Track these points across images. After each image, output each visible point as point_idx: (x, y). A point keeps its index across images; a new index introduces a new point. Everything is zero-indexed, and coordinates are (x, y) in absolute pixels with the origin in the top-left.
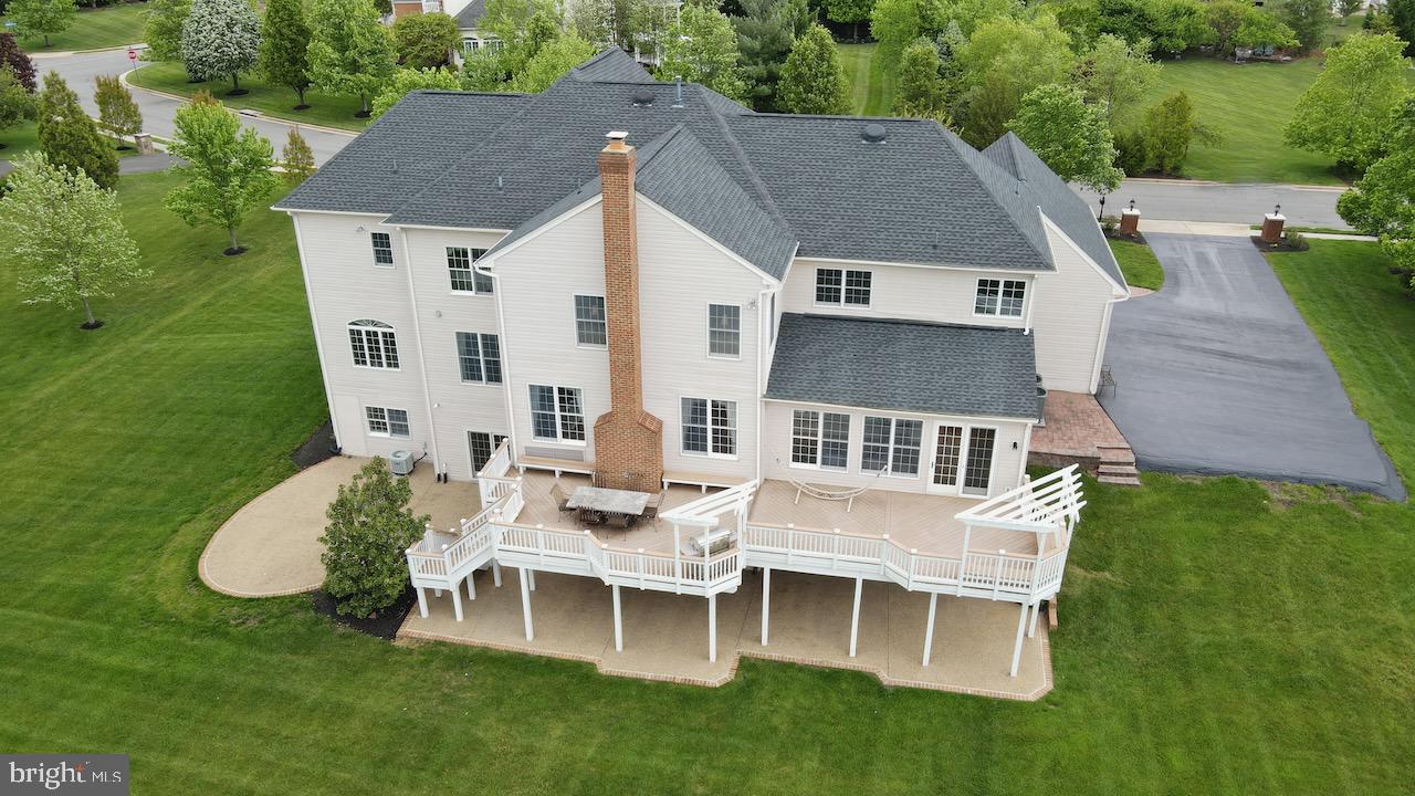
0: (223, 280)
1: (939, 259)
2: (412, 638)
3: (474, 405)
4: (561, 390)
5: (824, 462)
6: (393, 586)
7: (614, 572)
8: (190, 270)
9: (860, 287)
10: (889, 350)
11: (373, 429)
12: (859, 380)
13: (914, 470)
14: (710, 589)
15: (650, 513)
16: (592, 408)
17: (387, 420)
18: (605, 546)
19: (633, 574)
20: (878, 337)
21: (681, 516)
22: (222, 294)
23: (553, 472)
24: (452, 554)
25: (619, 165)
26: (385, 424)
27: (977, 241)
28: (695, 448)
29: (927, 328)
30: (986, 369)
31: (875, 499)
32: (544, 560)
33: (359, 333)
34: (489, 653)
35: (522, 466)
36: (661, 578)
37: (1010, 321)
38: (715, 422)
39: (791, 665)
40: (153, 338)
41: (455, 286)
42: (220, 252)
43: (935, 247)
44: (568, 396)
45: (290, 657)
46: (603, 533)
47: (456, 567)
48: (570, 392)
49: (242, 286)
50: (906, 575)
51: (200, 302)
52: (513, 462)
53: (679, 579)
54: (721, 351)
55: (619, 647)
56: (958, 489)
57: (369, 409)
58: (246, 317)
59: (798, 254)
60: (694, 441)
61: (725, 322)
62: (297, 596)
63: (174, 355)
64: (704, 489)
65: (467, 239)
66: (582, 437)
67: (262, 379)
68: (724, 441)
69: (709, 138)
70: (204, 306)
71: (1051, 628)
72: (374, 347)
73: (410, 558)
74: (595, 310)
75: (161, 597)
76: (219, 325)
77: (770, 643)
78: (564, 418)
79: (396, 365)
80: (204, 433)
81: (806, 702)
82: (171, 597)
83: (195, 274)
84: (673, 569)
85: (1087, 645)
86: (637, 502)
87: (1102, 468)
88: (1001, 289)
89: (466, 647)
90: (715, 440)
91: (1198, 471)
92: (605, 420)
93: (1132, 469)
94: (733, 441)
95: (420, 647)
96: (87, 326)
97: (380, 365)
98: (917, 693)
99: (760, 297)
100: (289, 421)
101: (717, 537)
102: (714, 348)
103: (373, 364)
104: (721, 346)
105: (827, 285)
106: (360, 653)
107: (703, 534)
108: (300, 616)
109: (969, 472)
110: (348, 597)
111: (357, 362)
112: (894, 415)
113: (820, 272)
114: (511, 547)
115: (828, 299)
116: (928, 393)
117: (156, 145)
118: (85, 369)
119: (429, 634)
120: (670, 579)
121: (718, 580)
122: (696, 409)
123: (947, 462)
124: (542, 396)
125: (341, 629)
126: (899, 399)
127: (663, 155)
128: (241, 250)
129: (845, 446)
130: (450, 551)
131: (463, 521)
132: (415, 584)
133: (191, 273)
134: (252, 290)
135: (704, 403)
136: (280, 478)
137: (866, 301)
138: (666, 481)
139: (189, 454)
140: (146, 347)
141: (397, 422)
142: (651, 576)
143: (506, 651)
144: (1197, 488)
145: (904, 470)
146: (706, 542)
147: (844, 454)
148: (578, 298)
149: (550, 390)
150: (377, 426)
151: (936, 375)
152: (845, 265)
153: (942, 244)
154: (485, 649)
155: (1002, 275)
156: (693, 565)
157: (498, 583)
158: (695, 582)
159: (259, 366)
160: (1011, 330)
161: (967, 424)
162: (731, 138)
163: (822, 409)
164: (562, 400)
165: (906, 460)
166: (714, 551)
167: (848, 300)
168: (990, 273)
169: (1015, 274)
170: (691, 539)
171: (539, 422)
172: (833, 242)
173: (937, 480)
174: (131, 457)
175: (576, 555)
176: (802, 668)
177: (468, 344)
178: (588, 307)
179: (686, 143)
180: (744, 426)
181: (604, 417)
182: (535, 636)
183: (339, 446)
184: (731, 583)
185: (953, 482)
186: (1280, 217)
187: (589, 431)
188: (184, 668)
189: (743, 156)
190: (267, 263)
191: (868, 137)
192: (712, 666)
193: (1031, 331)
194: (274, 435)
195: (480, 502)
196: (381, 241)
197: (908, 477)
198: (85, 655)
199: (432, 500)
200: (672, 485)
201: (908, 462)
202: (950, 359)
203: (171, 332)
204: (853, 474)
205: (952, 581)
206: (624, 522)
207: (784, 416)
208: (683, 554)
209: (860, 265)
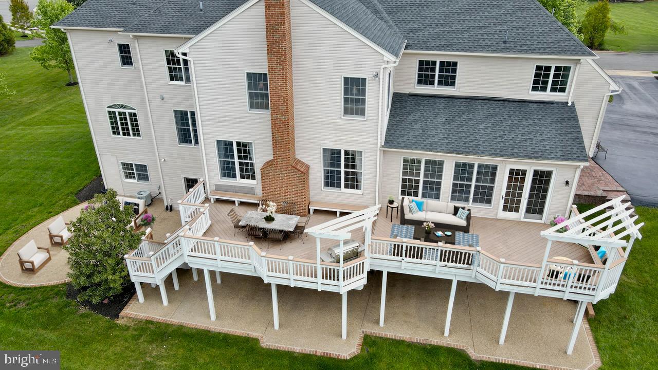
0: (60, 99)
2: (130, 318)
4: (238, 144)
5: (424, 195)
6: (114, 281)
7: (271, 274)
8: (45, 93)
9: (449, 73)
10: (471, 116)
11: (127, 177)
12: (451, 136)
13: (489, 202)
14: (343, 287)
15: (299, 230)
16: (260, 156)
17: (135, 171)
18: (264, 254)
19: (285, 276)
20: (462, 108)
21: (322, 232)
22: (60, 105)
23: (233, 202)
24: (157, 258)
26: (133, 174)
27: (535, 38)
28: (332, 185)
29: (496, 102)
30: (543, 129)
32: (220, 264)
33: (114, 113)
34: (183, 330)
35: (212, 198)
36: (306, 278)
37: (558, 97)
38: (346, 166)
39: (401, 342)
40: (13, 128)
41: (172, 78)
42: (64, 84)
43: (505, 42)
44: (244, 149)
45: (42, 332)
46: (265, 244)
47: (161, 267)
48: (245, 145)
49: (72, 101)
50: (495, 278)
51: (45, 110)
52: (207, 195)
53: (319, 279)
54: (352, 113)
55: (277, 326)
56: (520, 215)
57: (123, 164)
58: (69, 117)
59: (406, 48)
60: (331, 180)
61: (355, 91)
62: (57, 286)
63: (22, 137)
64: (338, 214)
66: (253, 177)
67: (68, 149)
68: (353, 180)
70: (47, 112)
71: (590, 317)
72: (124, 123)
73: (128, 261)
74: (261, 84)
76: (53, 121)
77: (386, 325)
78: (241, 164)
79: (139, 135)
80: (25, 180)
83: (47, 95)
84: (316, 272)
85: (620, 330)
86: (290, 222)
88: (552, 72)
89: (168, 325)
90: (346, 179)
92: (269, 164)
94: (359, 180)
95: (135, 325)
97: (129, 135)
99: (382, 71)
100: (78, 174)
101: (349, 248)
102: (347, 111)
103: (124, 134)
104: (352, 109)
105: (426, 72)
106: (92, 329)
107: (339, 245)
108: (55, 301)
109: (529, 203)
110: (85, 289)
111: (114, 133)
112: (476, 160)
113: (421, 62)
114: (197, 254)
115: (426, 83)
116: (502, 145)
119: (143, 315)
120: (313, 280)
121: (349, 281)
122: (333, 156)
123: (513, 195)
124: (225, 147)
125: (83, 310)
126: (481, 149)
128: (76, 84)
129: (439, 184)
130: (155, 256)
131: (168, 235)
132: (133, 279)
133: (44, 95)
134: (77, 103)
135: (339, 152)
137: (453, 84)
138: (312, 208)
139: (12, 193)
140: (8, 132)
141: (141, 172)
142: (298, 277)
143: (195, 329)
145: (482, 201)
146: (341, 251)
147: (439, 189)
148: (249, 75)
149: (231, 143)
150: (130, 176)
151: (506, 132)
152: (439, 56)
153: (510, 40)
154: (181, 327)
155: (554, 61)
156: (330, 269)
158: (332, 282)
159: (69, 142)
160: (557, 103)
161: (530, 167)
163: (424, 156)
164: (239, 151)
165: (483, 194)
166: (347, 258)
167: (440, 83)
168: (545, 61)
169: (564, 61)
170: (329, 249)
171: (224, 167)
172: (430, 40)
173: (505, 209)
175: (244, 260)
177: (182, 119)
178: (256, 80)
180: (367, 169)
181: (268, 163)
182: (217, 317)
183: (106, 188)
184: (360, 282)
185: (517, 210)
187: (258, 174)
192: (344, 343)
193: (573, 104)
194: (67, 182)
195: (180, 221)
196: (124, 50)
197: (484, 206)
199: (161, 222)
200: (316, 211)
201: (485, 196)
202: (515, 122)
203: (24, 125)
205: (532, 284)
206: (280, 236)
207: (395, 161)
208: (323, 261)
209: (448, 56)
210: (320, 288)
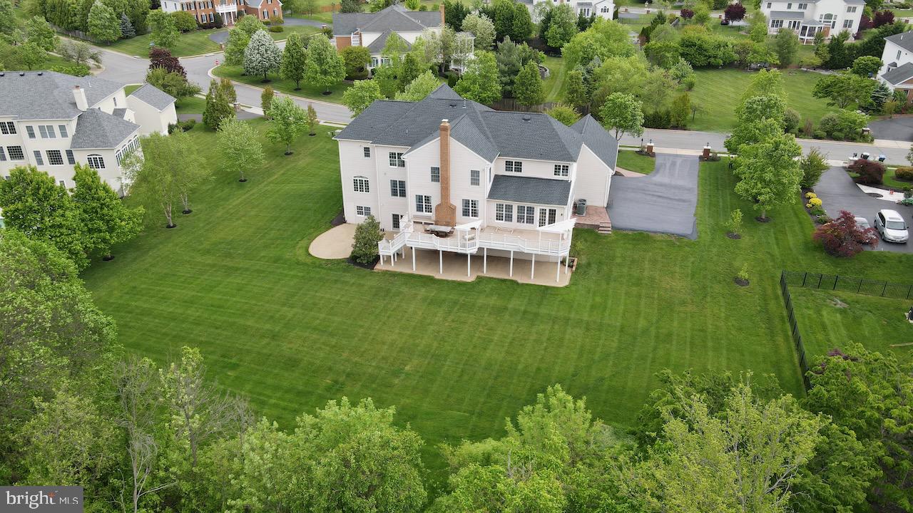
0: (287, 165)
1: (541, 158)
2: (379, 269)
3: (396, 204)
4: (426, 197)
5: (506, 220)
6: (373, 255)
7: (440, 247)
8: (273, 160)
9: (519, 167)
11: (358, 214)
13: (533, 223)
14: (468, 252)
15: (451, 232)
16: (434, 202)
17: (363, 211)
19: (446, 248)
20: (524, 182)
22: (288, 170)
23: (422, 222)
25: (445, 129)
28: (466, 215)
30: (555, 192)
31: (521, 232)
32: (419, 245)
33: (357, 180)
35: (411, 222)
37: (564, 178)
38: (472, 207)
39: (492, 278)
40: (268, 185)
41: (391, 165)
42: (283, 154)
43: (541, 154)
44: (428, 199)
45: (343, 273)
47: (392, 249)
48: (428, 197)
51: (281, 173)
53: (459, 248)
54: (474, 184)
55: (441, 271)
57: (357, 207)
59: (499, 156)
60: (466, 213)
61: (475, 176)
63: (278, 191)
65: (396, 150)
66: (431, 212)
67: (313, 199)
68: (475, 213)
69: (474, 120)
70: (283, 174)
71: (573, 271)
72: (361, 185)
73: (379, 246)
74: (437, 172)
75: (300, 259)
76: (291, 181)
77: (486, 272)
78: (426, 206)
79: (368, 191)
80: (298, 216)
81: (494, 285)
82: (302, 258)
83: (275, 162)
84: (458, 245)
85: (582, 275)
86: (448, 229)
87: (600, 229)
88: (561, 168)
90: (472, 213)
91: (631, 230)
93: (610, 229)
94: (478, 213)
95: (381, 272)
96: (241, 181)
97: (363, 191)
98: (527, 284)
99: (487, 169)
100: (327, 212)
101: (470, 236)
102: (472, 184)
103: (360, 191)
105: (509, 166)
106: (363, 274)
111: (355, 191)
112: (526, 205)
113: (506, 162)
115: (509, 170)
116: (536, 198)
117: (242, 108)
118: (247, 195)
119: (384, 268)
121: (471, 249)
122: (466, 203)
123: (542, 219)
124: (419, 198)
125: (357, 267)
126: (528, 199)
127: (459, 124)
128: (291, 154)
129: (512, 215)
130: (390, 244)
131: (395, 235)
132: (380, 254)
135: (469, 201)
136: (328, 229)
137: (521, 171)
139: (295, 221)
140: (266, 188)
141: (367, 211)
142: (451, 248)
143: (407, 273)
144: (630, 235)
145: (530, 223)
147: (511, 218)
148: (431, 168)
150: (360, 213)
151: (540, 193)
152: (514, 160)
153: (544, 153)
154: (401, 272)
155: (562, 163)
156: (463, 245)
157: (403, 257)
158: (464, 249)
160: (564, 181)
161: (548, 208)
162: (481, 119)
163: (505, 203)
164: (426, 200)
166: (470, 240)
167: (516, 171)
168: (558, 163)
169: (565, 163)
171: (418, 207)
172: (510, 152)
173: (539, 226)
174: (275, 223)
176: (495, 279)
177: (395, 184)
178: (435, 170)
179: (467, 120)
180: (481, 208)
181: (438, 205)
182: (417, 269)
183: (346, 220)
184: (475, 251)
186: (709, 148)
187: (433, 210)
188: (312, 275)
189: (484, 125)
190: (302, 158)
191: (524, 119)
192: (469, 276)
193: (570, 182)
194: (323, 217)
196: (367, 150)
197: (531, 225)
198: (282, 272)
201: (531, 220)
202: (544, 189)
203: (273, 183)
204: (514, 224)
206: (445, 234)
207: (493, 205)
208: (460, 242)
209: (518, 160)
210: (459, 251)
